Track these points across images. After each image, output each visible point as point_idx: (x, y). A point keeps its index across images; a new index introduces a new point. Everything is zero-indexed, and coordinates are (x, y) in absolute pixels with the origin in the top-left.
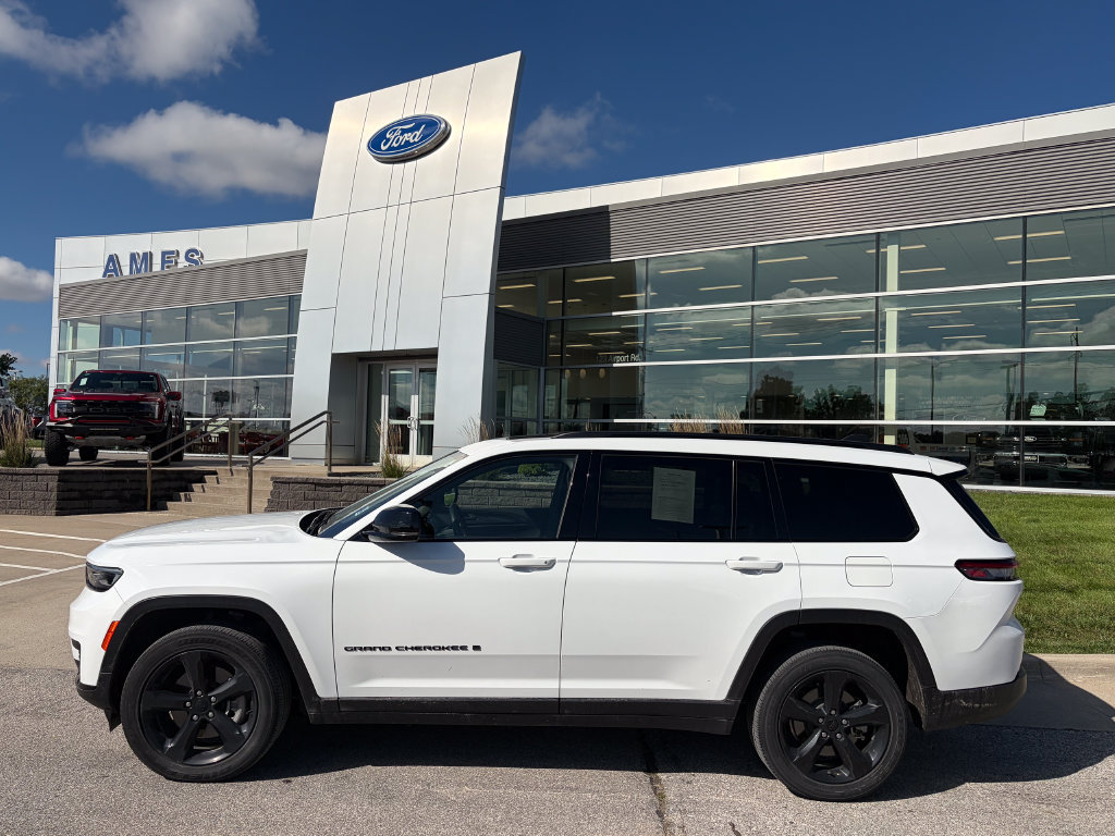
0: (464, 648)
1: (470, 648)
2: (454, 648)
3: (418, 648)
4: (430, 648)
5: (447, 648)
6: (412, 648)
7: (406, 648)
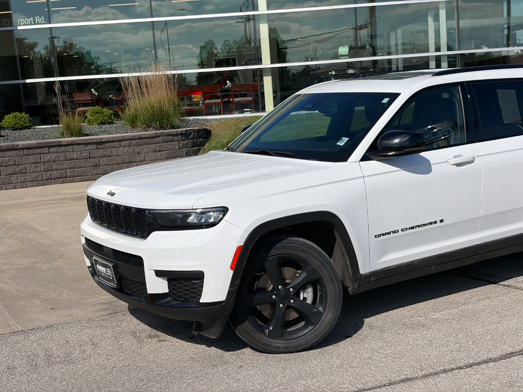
0: (435, 222)
1: (438, 222)
2: (431, 223)
3: (412, 228)
4: (418, 226)
5: (427, 224)
6: (409, 229)
7: (407, 229)
